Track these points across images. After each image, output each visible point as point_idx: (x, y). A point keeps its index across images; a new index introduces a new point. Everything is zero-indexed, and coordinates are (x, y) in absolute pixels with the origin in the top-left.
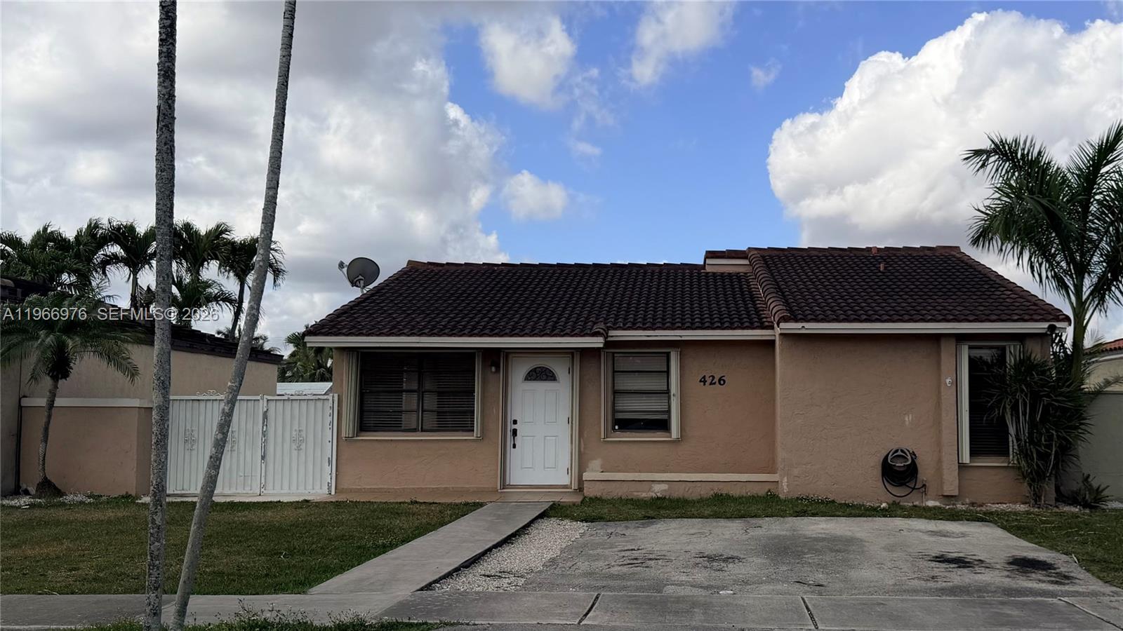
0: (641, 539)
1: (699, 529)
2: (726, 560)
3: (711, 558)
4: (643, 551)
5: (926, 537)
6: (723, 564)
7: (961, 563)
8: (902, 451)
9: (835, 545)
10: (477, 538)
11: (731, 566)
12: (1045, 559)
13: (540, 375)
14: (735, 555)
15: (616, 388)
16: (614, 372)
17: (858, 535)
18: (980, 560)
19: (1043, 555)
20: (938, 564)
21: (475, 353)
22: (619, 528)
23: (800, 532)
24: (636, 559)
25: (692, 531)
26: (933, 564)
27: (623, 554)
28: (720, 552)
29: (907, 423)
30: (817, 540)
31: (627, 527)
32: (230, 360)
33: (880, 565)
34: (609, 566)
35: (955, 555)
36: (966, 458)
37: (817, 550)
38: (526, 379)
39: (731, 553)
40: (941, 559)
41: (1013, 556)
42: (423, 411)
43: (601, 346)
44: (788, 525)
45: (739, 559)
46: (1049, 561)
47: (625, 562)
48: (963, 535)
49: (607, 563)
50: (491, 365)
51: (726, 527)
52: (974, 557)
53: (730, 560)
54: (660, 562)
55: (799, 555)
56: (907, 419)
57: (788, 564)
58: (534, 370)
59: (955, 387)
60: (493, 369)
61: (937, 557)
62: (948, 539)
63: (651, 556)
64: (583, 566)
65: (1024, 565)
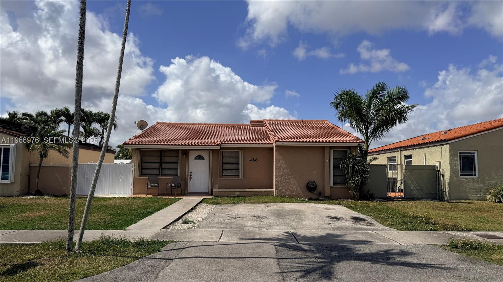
0: (233, 210)
1: (251, 207)
2: (262, 218)
3: (257, 217)
4: (235, 215)
5: (323, 210)
6: (261, 219)
7: (337, 219)
8: (313, 182)
9: (296, 213)
10: (180, 210)
11: (264, 219)
12: (363, 217)
13: (199, 158)
14: (264, 216)
15: (223, 162)
16: (223, 157)
17: (302, 209)
18: (342, 218)
19: (362, 216)
20: (330, 219)
21: (178, 151)
22: (225, 206)
23: (283, 208)
24: (233, 217)
25: (249, 208)
26: (328, 219)
27: (228, 215)
28: (260, 215)
29: (314, 174)
30: (289, 211)
31: (228, 206)
32: (99, 152)
33: (311, 219)
34: (224, 220)
35: (334, 216)
36: (332, 185)
37: (290, 214)
38: (195, 159)
39: (263, 215)
40: (330, 217)
41: (352, 216)
42: (162, 169)
43: (219, 149)
44: (279, 206)
45: (267, 218)
46: (364, 218)
47: (229, 218)
48: (334, 209)
49: (223, 219)
50: (184, 155)
51: (259, 206)
52: (340, 217)
53: (264, 218)
54: (241, 218)
55: (285, 216)
56: (314, 172)
57: (282, 219)
58: (197, 156)
59: (329, 163)
60: (184, 156)
61: (329, 217)
62: (329, 210)
63: (237, 216)
64: (216, 220)
65: (357, 220)
